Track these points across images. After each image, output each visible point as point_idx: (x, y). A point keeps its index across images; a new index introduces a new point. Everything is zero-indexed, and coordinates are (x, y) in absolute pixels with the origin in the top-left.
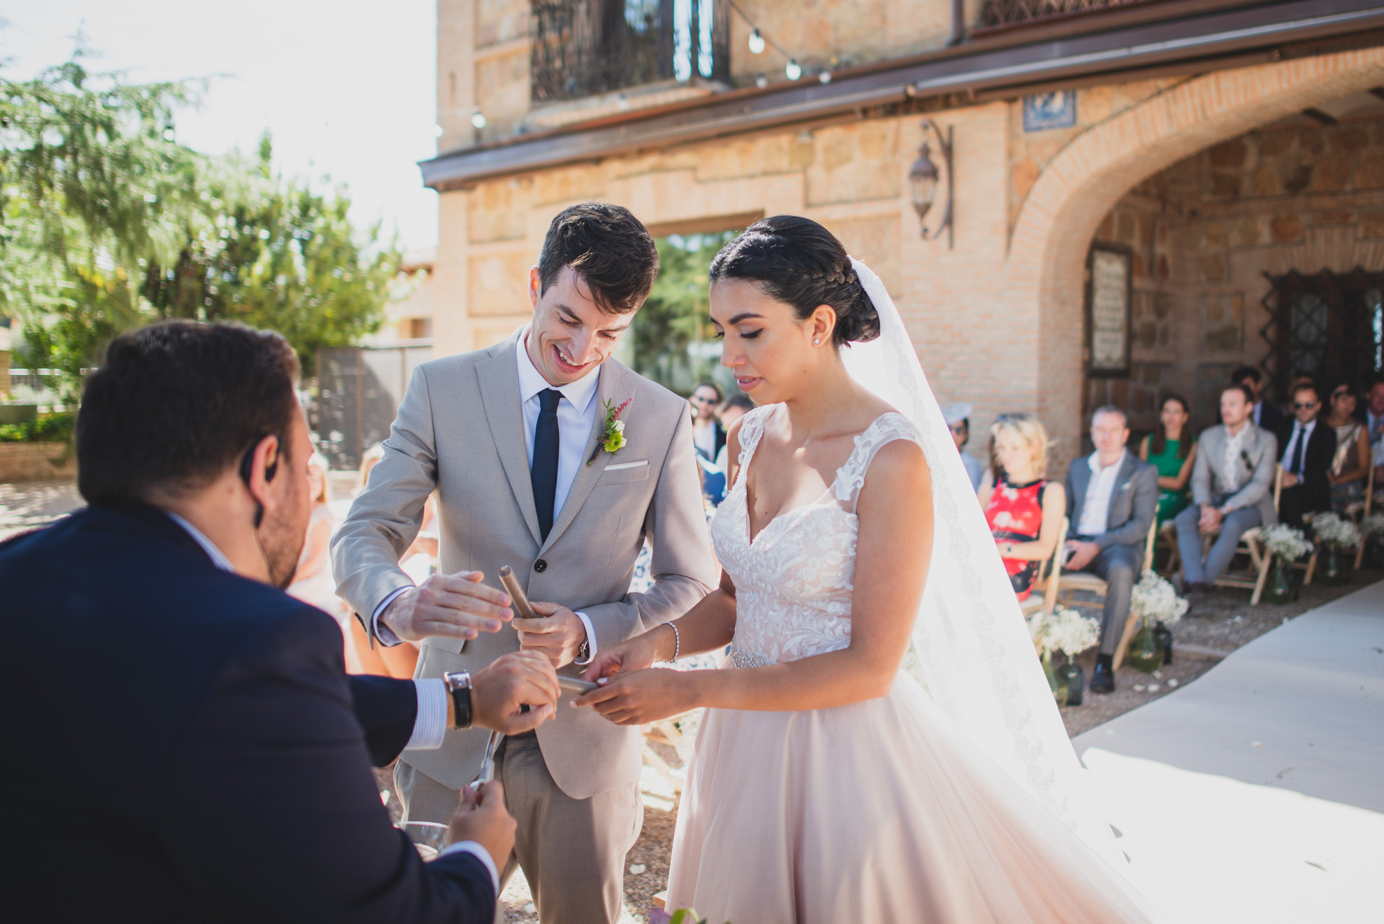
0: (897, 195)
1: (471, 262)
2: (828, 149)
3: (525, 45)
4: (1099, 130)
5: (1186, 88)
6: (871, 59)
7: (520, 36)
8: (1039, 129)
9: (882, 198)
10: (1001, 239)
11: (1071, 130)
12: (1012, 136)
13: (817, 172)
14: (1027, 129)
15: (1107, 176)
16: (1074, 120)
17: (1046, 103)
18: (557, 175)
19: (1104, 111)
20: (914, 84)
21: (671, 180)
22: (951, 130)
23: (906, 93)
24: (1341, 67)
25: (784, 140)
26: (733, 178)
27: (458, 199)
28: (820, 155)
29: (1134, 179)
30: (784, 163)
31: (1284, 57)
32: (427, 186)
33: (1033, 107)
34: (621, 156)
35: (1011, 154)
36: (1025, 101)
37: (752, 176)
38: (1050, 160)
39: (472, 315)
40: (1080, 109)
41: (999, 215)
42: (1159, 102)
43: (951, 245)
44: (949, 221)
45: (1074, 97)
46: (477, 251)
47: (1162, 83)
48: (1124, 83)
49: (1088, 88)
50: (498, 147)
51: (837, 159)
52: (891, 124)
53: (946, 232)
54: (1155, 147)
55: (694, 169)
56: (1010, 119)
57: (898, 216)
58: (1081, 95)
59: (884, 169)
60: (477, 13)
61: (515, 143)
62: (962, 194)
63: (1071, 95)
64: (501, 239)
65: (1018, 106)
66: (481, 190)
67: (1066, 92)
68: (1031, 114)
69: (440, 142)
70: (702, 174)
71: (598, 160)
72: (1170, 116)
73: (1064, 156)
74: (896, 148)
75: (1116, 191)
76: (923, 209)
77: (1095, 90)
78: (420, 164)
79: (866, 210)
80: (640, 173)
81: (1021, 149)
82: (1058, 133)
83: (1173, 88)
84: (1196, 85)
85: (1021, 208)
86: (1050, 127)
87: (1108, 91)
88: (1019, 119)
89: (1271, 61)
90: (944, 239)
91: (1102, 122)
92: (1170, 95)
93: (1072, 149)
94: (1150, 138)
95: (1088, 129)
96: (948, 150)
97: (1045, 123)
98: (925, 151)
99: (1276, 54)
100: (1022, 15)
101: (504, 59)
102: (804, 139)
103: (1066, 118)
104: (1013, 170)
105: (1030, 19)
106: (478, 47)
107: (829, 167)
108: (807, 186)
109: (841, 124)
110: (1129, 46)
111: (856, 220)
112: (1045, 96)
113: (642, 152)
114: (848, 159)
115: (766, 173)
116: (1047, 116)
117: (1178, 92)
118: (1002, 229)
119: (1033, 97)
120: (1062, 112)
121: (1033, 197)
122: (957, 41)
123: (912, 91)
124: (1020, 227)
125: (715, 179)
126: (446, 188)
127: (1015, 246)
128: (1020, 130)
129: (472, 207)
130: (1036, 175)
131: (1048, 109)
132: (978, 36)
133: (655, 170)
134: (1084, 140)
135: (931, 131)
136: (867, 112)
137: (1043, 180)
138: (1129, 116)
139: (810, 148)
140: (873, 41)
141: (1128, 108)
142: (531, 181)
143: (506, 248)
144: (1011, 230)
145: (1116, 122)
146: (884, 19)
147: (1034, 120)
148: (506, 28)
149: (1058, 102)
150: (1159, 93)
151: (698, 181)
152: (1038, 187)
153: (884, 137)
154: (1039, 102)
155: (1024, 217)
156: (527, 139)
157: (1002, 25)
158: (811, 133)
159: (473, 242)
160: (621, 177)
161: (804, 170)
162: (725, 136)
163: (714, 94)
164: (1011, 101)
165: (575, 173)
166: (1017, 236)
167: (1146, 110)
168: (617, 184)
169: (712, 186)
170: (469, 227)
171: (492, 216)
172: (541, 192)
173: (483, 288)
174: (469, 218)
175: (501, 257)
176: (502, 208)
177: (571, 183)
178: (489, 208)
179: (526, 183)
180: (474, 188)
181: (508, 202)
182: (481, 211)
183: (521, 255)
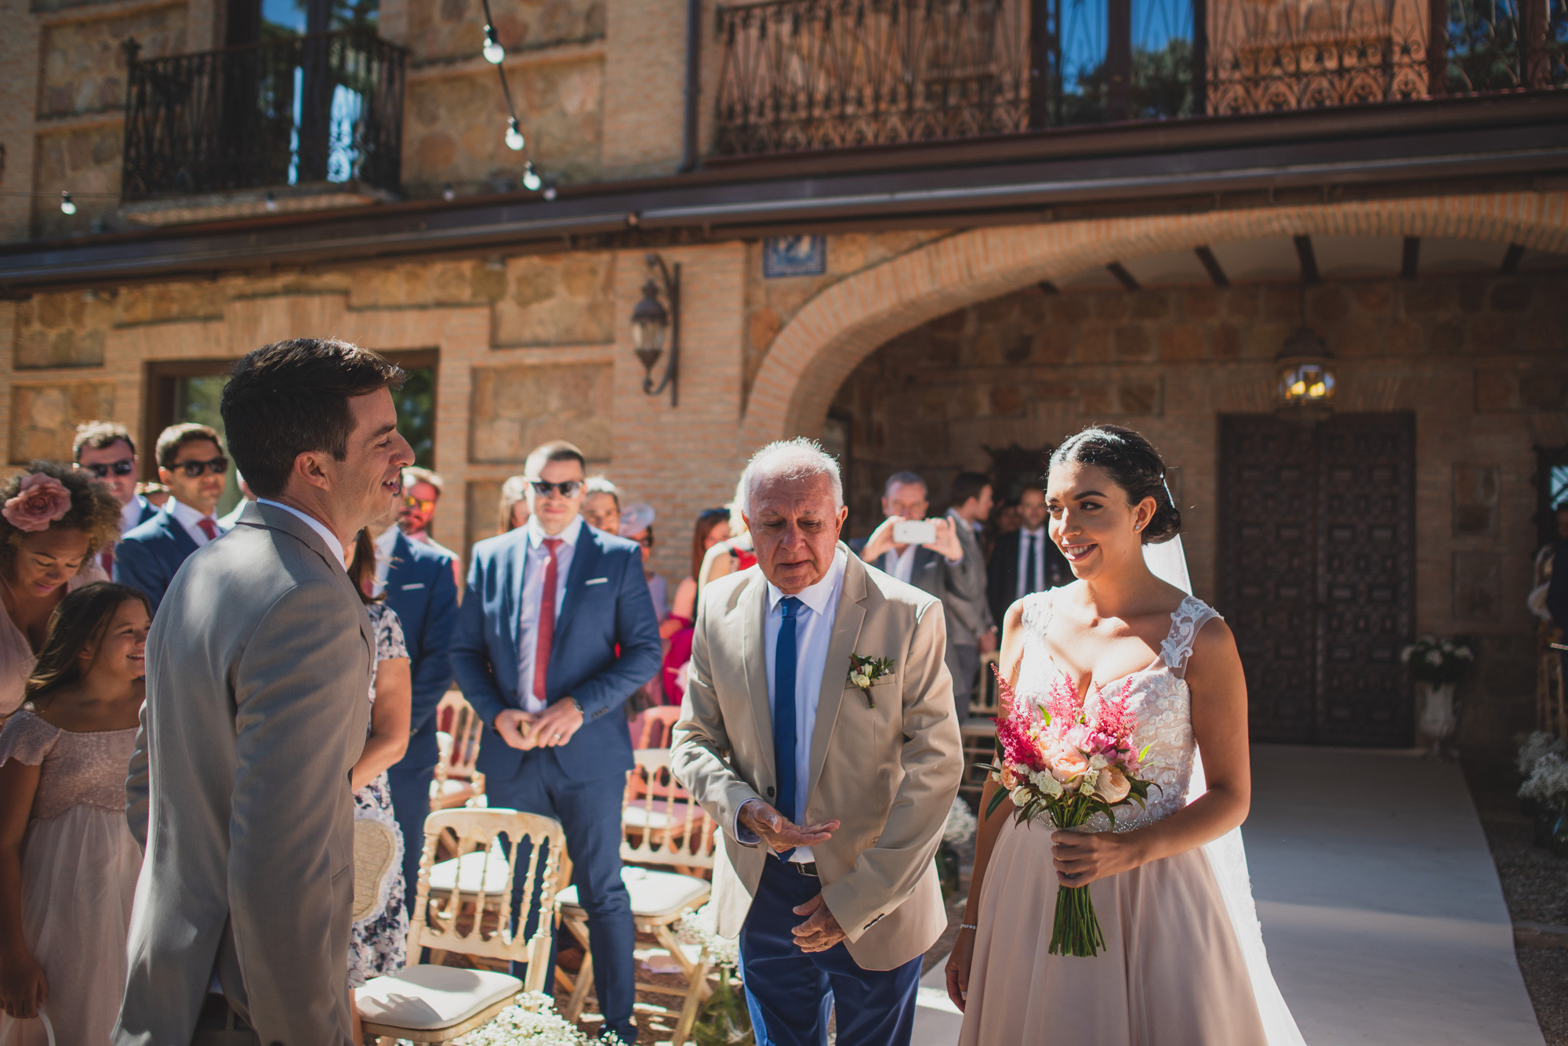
0: (609, 340)
1: (17, 390)
2: (521, 281)
3: (117, 119)
4: (852, 280)
5: (949, 243)
6: (580, 179)
7: (107, 108)
8: (782, 275)
9: (589, 342)
10: (735, 399)
11: (820, 279)
12: (749, 281)
13: (507, 308)
14: (767, 275)
15: (857, 333)
16: (823, 269)
17: (790, 247)
18: (152, 289)
19: (857, 261)
20: (638, 214)
21: (314, 304)
22: (678, 267)
23: (627, 222)
24: (1114, 234)
25: (467, 267)
26: (398, 308)
27: (4, 309)
28: (512, 288)
29: (881, 339)
30: (466, 294)
31: (1058, 218)
33: (776, 250)
34: (247, 271)
35: (748, 301)
36: (766, 245)
37: (422, 307)
38: (794, 311)
40: (830, 257)
41: (734, 370)
42: (920, 256)
43: (675, 402)
44: (673, 374)
45: (824, 242)
46: (27, 378)
47: (922, 235)
48: (880, 232)
49: (840, 234)
50: (70, 246)
51: (533, 293)
52: (605, 257)
53: (668, 389)
54: (913, 304)
55: (346, 293)
56: (748, 261)
57: (610, 364)
58: (831, 241)
59: (592, 309)
60: (42, 72)
61: (93, 243)
62: (690, 342)
63: (819, 241)
64: (65, 365)
65: (758, 248)
66: (36, 300)
67: (814, 237)
68: (773, 259)
70: (355, 301)
71: (213, 273)
72: (932, 271)
73: (811, 307)
74: (609, 285)
75: (864, 349)
76: (648, 358)
77: (848, 237)
79: (568, 356)
80: (272, 294)
81: (760, 295)
82: (803, 281)
83: (935, 241)
84: (962, 240)
85: (759, 365)
86: (795, 274)
87: (862, 238)
88: (759, 263)
89: (1044, 221)
90: (666, 398)
91: (856, 273)
92: (932, 248)
93: (821, 301)
94: (910, 293)
95: (840, 279)
96: (675, 290)
97: (789, 270)
98: (650, 291)
99: (1049, 214)
100: (762, 145)
101: (79, 135)
102: (496, 267)
103: (813, 265)
104: (750, 320)
105: (771, 151)
106: (40, 117)
107: (523, 303)
108: (495, 322)
109: (540, 253)
110: (892, 191)
111: (557, 366)
112: (790, 239)
113: (276, 268)
114: (549, 295)
115: (441, 304)
116: (792, 261)
117: (942, 245)
118: (737, 386)
119: (776, 240)
120: (809, 258)
121: (774, 351)
122: (688, 168)
123: (633, 220)
124: (758, 384)
125: (374, 307)
127: (752, 407)
128: (759, 275)
129: (23, 320)
130: (778, 328)
131: (793, 253)
132: (711, 165)
133: (288, 291)
134: (834, 291)
135: (657, 269)
136: (578, 241)
137: (786, 332)
138: (886, 268)
139: (501, 279)
140: (583, 159)
141: (884, 260)
142: (114, 294)
143: (72, 377)
144: (746, 388)
145: (871, 274)
146: (599, 136)
147: (776, 266)
148: (86, 95)
149: (804, 247)
150: (919, 246)
151: (350, 308)
152: (780, 340)
153: (593, 272)
154: (782, 246)
155: (762, 374)
156: (111, 238)
157: (740, 155)
158: (503, 260)
159: (21, 367)
160: (241, 297)
161: (492, 303)
162: (388, 258)
163: (378, 203)
164: (749, 241)
165: (177, 287)
166: (754, 396)
167: (904, 262)
168: (238, 306)
169: (369, 315)
170: (17, 348)
171: (53, 334)
172: (128, 308)
173: (34, 428)
174: (18, 335)
175: (64, 389)
176: (69, 325)
177: (172, 300)
178: (47, 322)
179: (105, 296)
180: (27, 297)
181: (78, 317)
182: (36, 326)
183: (95, 387)
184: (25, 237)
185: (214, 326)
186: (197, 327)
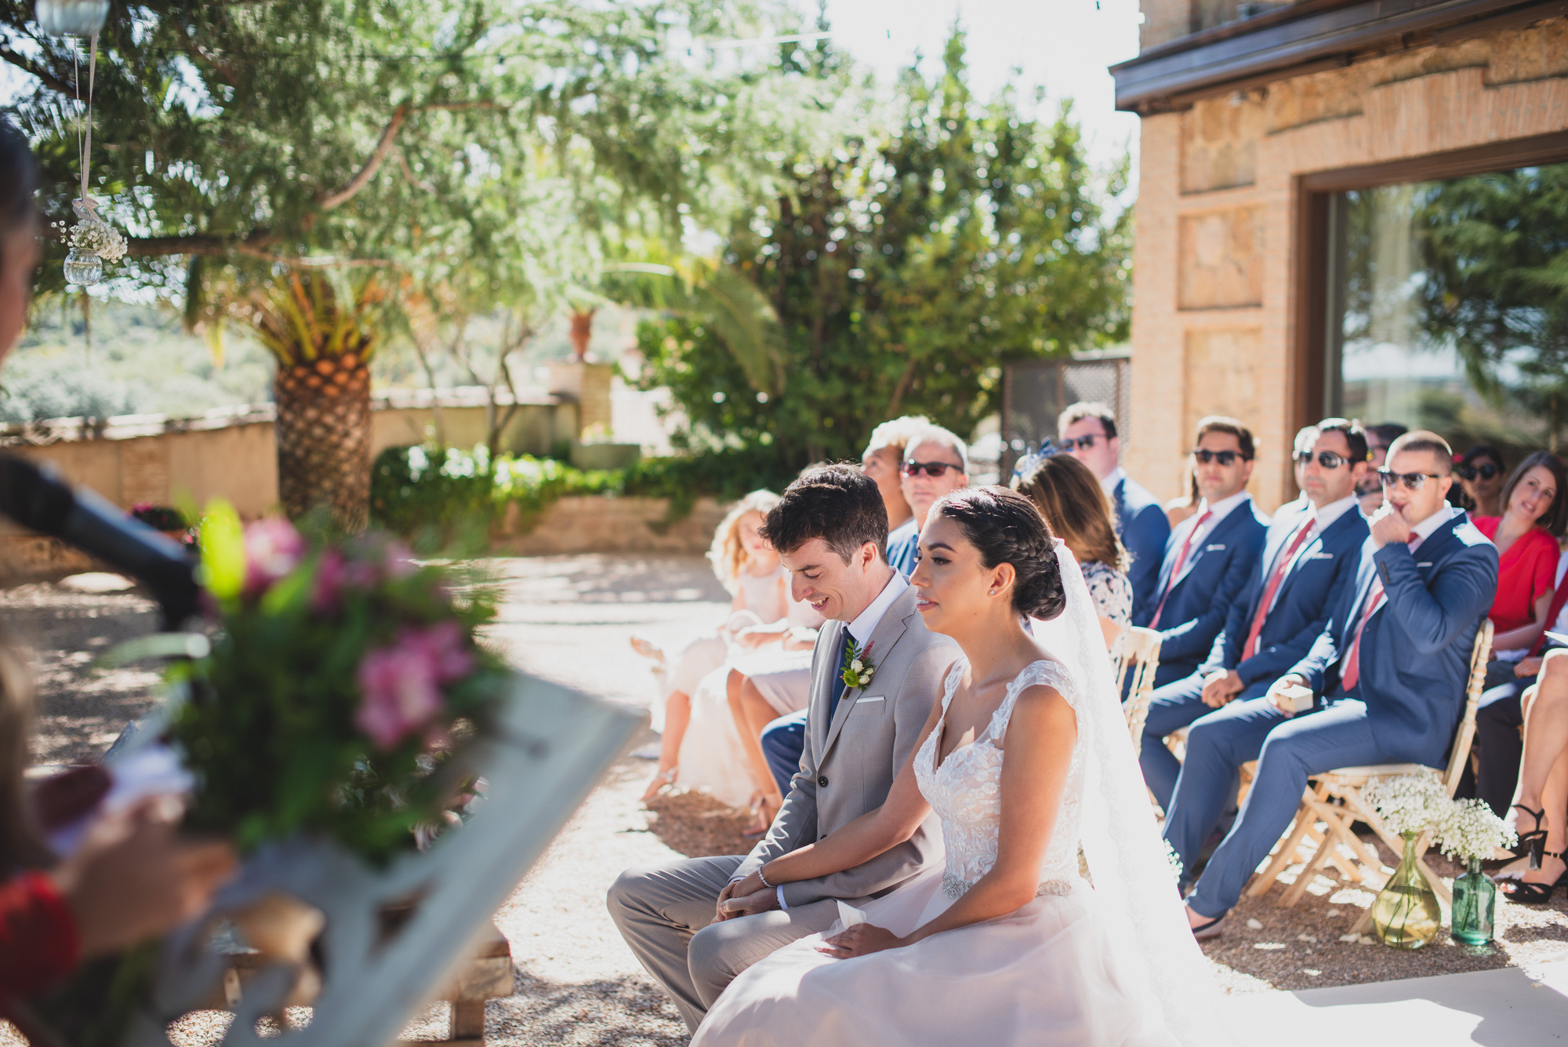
1: (1183, 220)
18: (1300, 82)
21: (1450, 83)
26: (1539, 79)
27: (1168, 124)
32: (1119, 108)
39: (1182, 308)
46: (1191, 205)
55: (1484, 65)
64: (1225, 186)
66: (1199, 108)
69: (1145, 32)
70: (1494, 75)
78: (1113, 70)
80: (1409, 76)
113: (1409, 42)
125: (1513, 81)
126: (1147, 107)
133: (1431, 69)
142: (1264, 94)
143: (1229, 200)
151: (1488, 85)
159: (1185, 192)
160: (1385, 83)
165: (1324, 78)
168: (1377, 94)
169: (1506, 90)
170: (1182, 170)
171: (1214, 149)
172: (1278, 110)
173: (1198, 265)
174: (1183, 154)
175: (1223, 215)
176: (1226, 137)
177: (1319, 95)
178: (1209, 136)
179: (1255, 97)
180: (1188, 107)
181: (1233, 126)
182: (1199, 142)
183: (1249, 210)
184: (1184, 36)
185: (1356, 123)
186: (1338, 126)
